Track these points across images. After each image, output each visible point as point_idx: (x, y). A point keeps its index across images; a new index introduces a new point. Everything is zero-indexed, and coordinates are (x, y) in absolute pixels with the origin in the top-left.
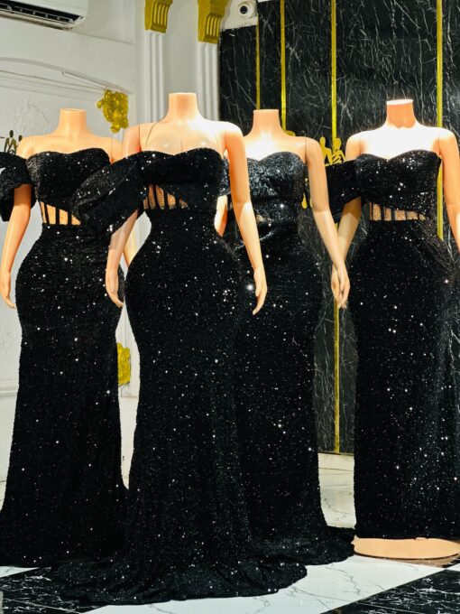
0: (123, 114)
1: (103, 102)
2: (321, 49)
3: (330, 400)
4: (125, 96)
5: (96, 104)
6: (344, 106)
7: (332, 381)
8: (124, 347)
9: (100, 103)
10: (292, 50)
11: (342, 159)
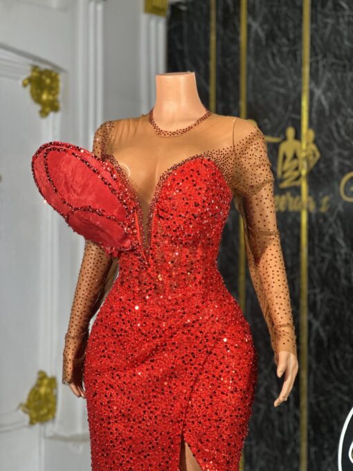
0: (54, 95)
1: (30, 80)
2: (290, 25)
3: (295, 441)
4: (57, 75)
5: (20, 83)
6: (318, 92)
7: (297, 419)
8: (49, 374)
9: (26, 82)
10: (255, 25)
11: (314, 155)
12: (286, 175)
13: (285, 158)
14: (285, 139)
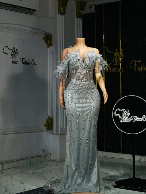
0: (51, 42)
1: (44, 38)
4: (52, 36)
5: (42, 38)
6: (124, 39)
8: (51, 118)
10: (107, 20)
11: (123, 56)
12: (115, 62)
13: (115, 57)
14: (115, 52)
